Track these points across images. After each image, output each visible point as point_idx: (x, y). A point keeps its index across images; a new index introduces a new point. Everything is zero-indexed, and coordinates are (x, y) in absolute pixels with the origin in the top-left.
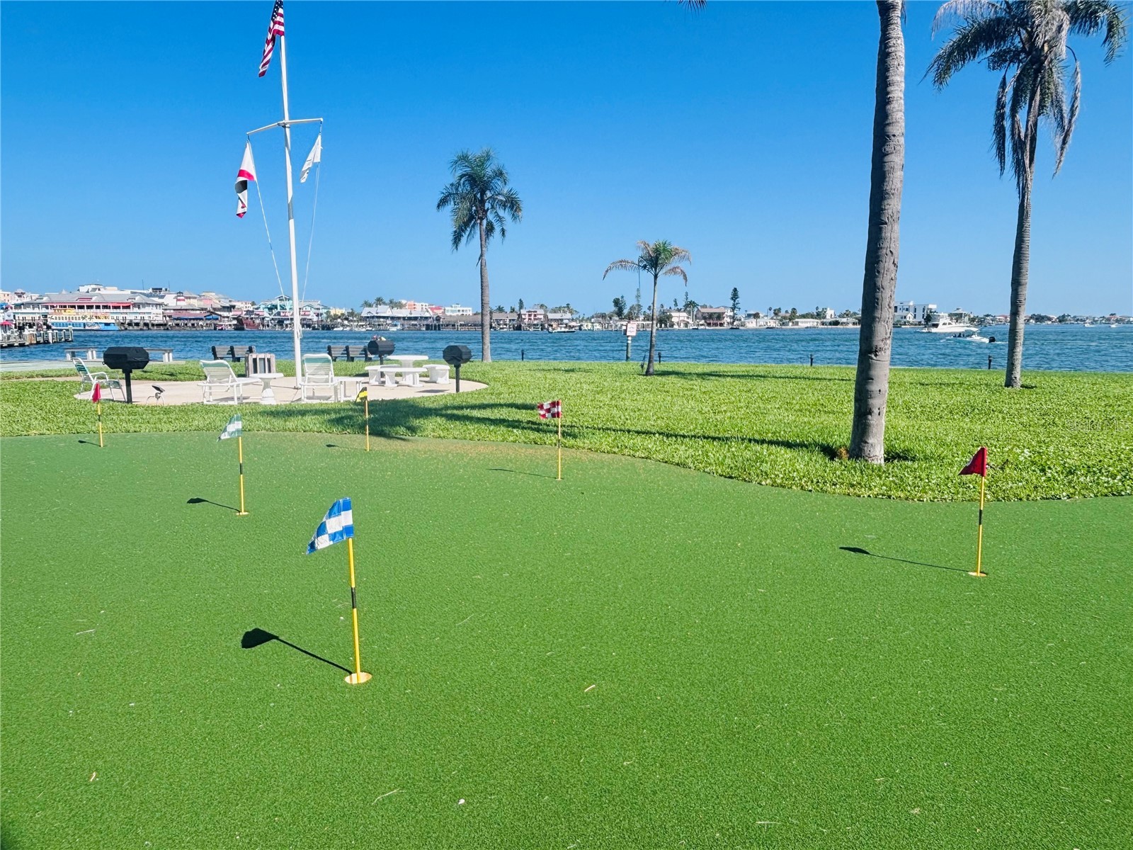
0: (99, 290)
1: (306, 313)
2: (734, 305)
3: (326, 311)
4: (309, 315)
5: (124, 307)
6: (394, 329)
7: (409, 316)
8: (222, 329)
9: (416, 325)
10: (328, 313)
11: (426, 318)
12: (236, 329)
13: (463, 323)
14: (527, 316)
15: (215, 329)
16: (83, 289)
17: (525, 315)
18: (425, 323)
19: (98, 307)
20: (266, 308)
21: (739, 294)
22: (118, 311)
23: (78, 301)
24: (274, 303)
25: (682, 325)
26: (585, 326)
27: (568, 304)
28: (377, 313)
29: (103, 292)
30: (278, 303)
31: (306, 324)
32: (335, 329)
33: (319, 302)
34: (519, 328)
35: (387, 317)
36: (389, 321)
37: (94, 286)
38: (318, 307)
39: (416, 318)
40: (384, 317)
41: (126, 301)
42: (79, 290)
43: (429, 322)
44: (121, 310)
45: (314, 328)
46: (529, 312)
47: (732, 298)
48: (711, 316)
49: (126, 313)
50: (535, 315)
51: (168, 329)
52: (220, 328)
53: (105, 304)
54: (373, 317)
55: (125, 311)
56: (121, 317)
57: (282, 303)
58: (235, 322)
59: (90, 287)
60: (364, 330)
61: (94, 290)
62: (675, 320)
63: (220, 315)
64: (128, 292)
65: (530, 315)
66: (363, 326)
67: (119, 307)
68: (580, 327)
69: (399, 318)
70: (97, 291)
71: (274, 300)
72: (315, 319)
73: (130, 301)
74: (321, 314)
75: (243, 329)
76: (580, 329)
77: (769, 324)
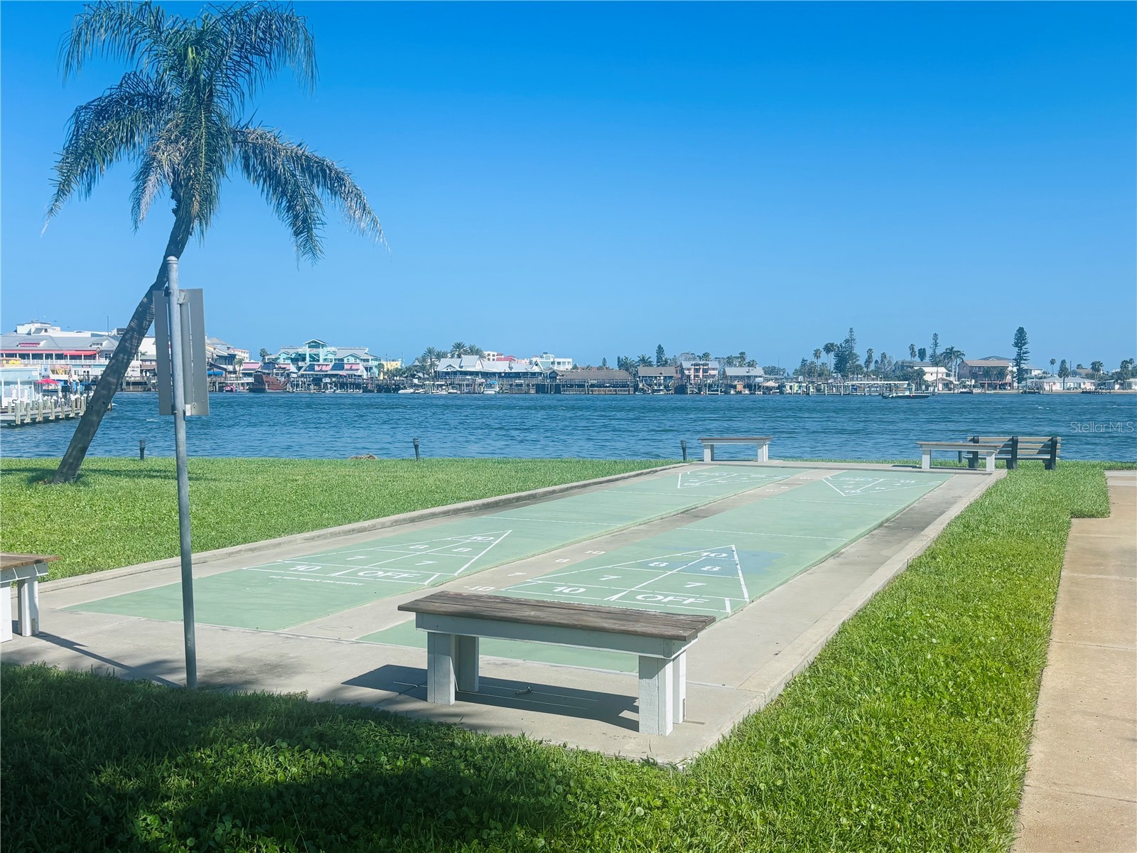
0: (46, 331)
1: (354, 367)
2: (1019, 354)
3: (376, 363)
4: (357, 370)
5: (87, 357)
6: (491, 392)
7: (508, 370)
8: (231, 391)
9: (521, 385)
10: (380, 366)
11: (534, 374)
12: (251, 390)
13: (595, 382)
14: (692, 371)
15: (221, 390)
16: (23, 330)
17: (689, 369)
18: (534, 381)
19: (49, 356)
20: (288, 358)
21: (1029, 337)
22: (78, 362)
23: (19, 347)
24: (301, 351)
25: (940, 386)
26: (788, 387)
27: (742, 354)
28: (461, 367)
29: (51, 333)
30: (306, 351)
31: (353, 384)
32: (401, 392)
33: (366, 351)
34: (681, 390)
35: (476, 374)
36: (480, 380)
37: (38, 325)
38: (366, 357)
39: (518, 375)
40: (471, 373)
41: (90, 348)
42: (16, 331)
43: (539, 380)
44: (83, 362)
45: (366, 390)
46: (695, 365)
47: (1016, 345)
48: (987, 372)
49: (90, 366)
50: (705, 371)
51: (149, 390)
52: (229, 389)
53: (60, 353)
54: (455, 373)
55: (88, 362)
56: (81, 371)
57: (315, 351)
58: (251, 380)
59: (33, 327)
60: (444, 392)
61: (39, 330)
62: (928, 378)
63: (225, 370)
64: (88, 334)
65: (697, 370)
66: (441, 386)
67: (79, 357)
68: (781, 387)
69: (494, 374)
70: (43, 333)
71: (301, 346)
72: (365, 375)
73: (94, 347)
74: (371, 368)
75: (263, 391)
76: (781, 393)
77: (1082, 386)
